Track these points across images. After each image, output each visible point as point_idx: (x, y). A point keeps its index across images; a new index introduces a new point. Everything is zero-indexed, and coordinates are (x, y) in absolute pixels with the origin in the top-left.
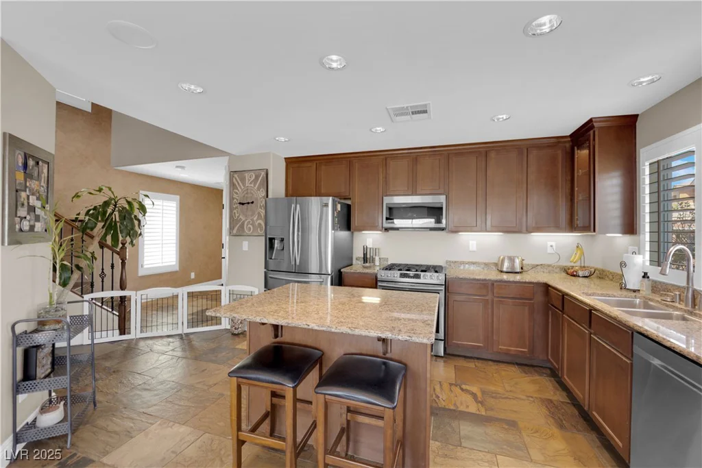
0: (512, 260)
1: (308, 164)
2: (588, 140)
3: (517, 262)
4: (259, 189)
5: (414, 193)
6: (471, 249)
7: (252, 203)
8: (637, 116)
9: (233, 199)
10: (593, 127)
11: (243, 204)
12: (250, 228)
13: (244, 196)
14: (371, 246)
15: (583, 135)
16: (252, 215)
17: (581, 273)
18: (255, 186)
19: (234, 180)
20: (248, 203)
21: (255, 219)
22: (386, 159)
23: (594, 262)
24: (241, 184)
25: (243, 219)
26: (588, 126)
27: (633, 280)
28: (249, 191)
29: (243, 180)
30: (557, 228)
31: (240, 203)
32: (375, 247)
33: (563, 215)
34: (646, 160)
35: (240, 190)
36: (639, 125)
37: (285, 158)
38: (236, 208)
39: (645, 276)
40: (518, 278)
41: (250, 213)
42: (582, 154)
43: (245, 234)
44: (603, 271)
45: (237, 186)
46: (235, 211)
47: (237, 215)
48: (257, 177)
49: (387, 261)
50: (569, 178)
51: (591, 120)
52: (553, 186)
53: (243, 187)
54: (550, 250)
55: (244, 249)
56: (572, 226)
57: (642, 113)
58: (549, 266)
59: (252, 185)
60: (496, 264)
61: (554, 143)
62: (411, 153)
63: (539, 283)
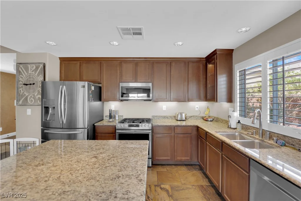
0: (181, 114)
1: (75, 62)
2: (214, 59)
3: (184, 115)
4: (38, 75)
5: (136, 81)
6: (164, 110)
7: (34, 84)
8: (233, 50)
9: (19, 81)
10: (216, 53)
11: (26, 85)
12: (32, 100)
13: (27, 80)
14: (114, 109)
15: (211, 58)
16: (34, 92)
17: (209, 120)
18: (35, 73)
19: (20, 69)
20: (31, 84)
21: (36, 94)
22: (121, 63)
23: (213, 114)
24: (25, 72)
25: (27, 94)
26: (214, 53)
27: (233, 124)
28: (31, 77)
29: (27, 69)
30: (200, 99)
31: (24, 84)
32: (116, 110)
33: (202, 95)
34: (238, 70)
35: (24, 76)
36: (234, 54)
37: (60, 58)
38: (22, 87)
39: (239, 122)
40: (184, 123)
41: (31, 91)
42: (210, 66)
43: (28, 104)
44: (218, 118)
45: (22, 71)
46: (21, 89)
47: (22, 92)
48: (37, 68)
49: (123, 117)
50: (205, 77)
51: (216, 50)
52: (198, 81)
53: (26, 74)
54: (196, 109)
55: (28, 114)
56: (206, 99)
57: (236, 49)
58: (196, 116)
59: (34, 73)
60: (175, 117)
61: (199, 60)
62: (134, 60)
63: (194, 126)
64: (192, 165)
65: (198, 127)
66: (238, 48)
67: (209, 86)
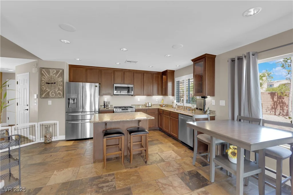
0: (148, 103)
2: (166, 74)
3: (150, 104)
4: (58, 77)
5: (124, 84)
6: (138, 101)
7: (55, 83)
8: (174, 71)
9: (42, 81)
10: (167, 72)
11: (49, 83)
12: (53, 95)
13: (49, 80)
15: (165, 73)
16: (54, 89)
17: (163, 106)
18: (56, 75)
19: (43, 72)
20: (52, 83)
21: (56, 90)
22: (114, 71)
23: (165, 103)
24: (47, 74)
25: (49, 90)
26: (166, 71)
27: (174, 106)
28: (52, 78)
29: (49, 73)
30: (159, 94)
31: (47, 83)
32: (108, 102)
33: (160, 92)
34: (176, 81)
35: (47, 77)
36: (175, 73)
37: (69, 65)
38: (45, 85)
39: (177, 105)
40: (150, 108)
41: (53, 88)
42: (164, 77)
43: (50, 97)
44: (168, 105)
45: (44, 74)
46: (44, 87)
47: (44, 88)
48: (57, 72)
50: (161, 82)
51: (167, 70)
52: (158, 85)
53: (48, 76)
54: (157, 100)
55: (49, 104)
56: (162, 95)
58: (156, 104)
59: (55, 75)
60: (145, 105)
61: (158, 73)
63: (157, 109)
64: (156, 130)
65: (159, 109)
66: (177, 70)
67: (163, 87)
